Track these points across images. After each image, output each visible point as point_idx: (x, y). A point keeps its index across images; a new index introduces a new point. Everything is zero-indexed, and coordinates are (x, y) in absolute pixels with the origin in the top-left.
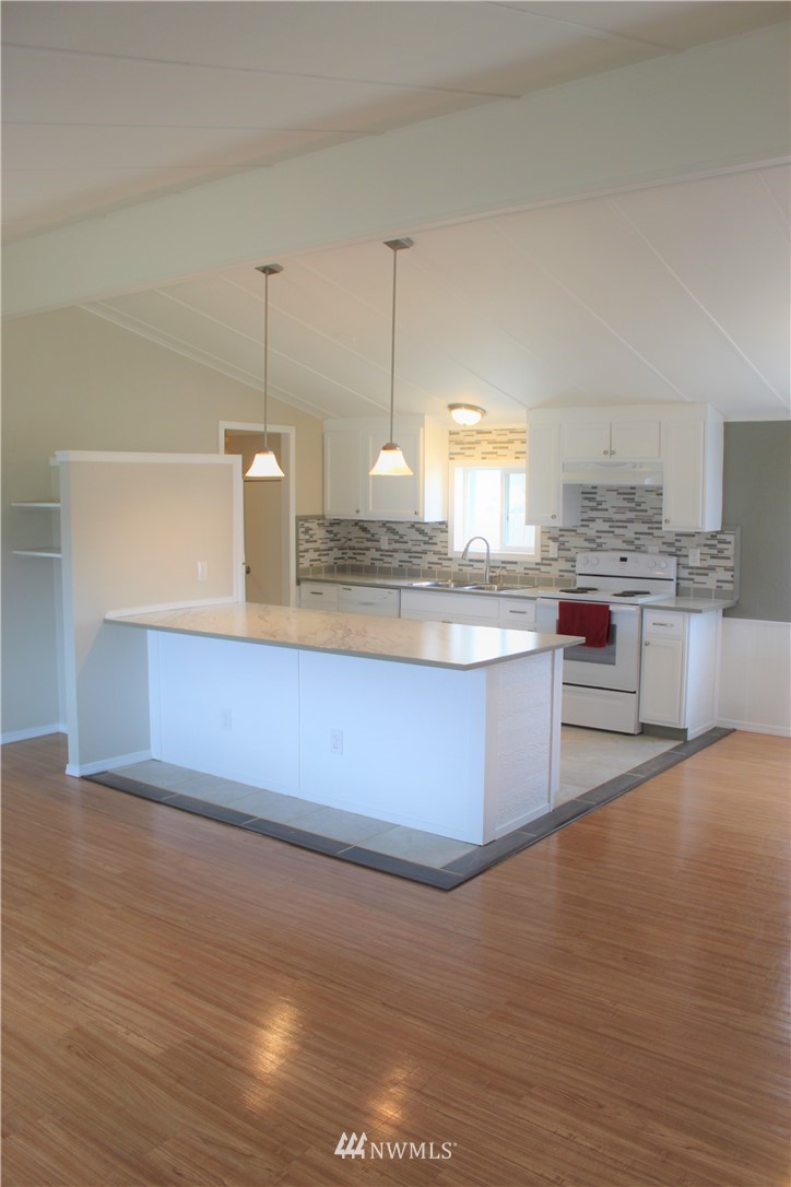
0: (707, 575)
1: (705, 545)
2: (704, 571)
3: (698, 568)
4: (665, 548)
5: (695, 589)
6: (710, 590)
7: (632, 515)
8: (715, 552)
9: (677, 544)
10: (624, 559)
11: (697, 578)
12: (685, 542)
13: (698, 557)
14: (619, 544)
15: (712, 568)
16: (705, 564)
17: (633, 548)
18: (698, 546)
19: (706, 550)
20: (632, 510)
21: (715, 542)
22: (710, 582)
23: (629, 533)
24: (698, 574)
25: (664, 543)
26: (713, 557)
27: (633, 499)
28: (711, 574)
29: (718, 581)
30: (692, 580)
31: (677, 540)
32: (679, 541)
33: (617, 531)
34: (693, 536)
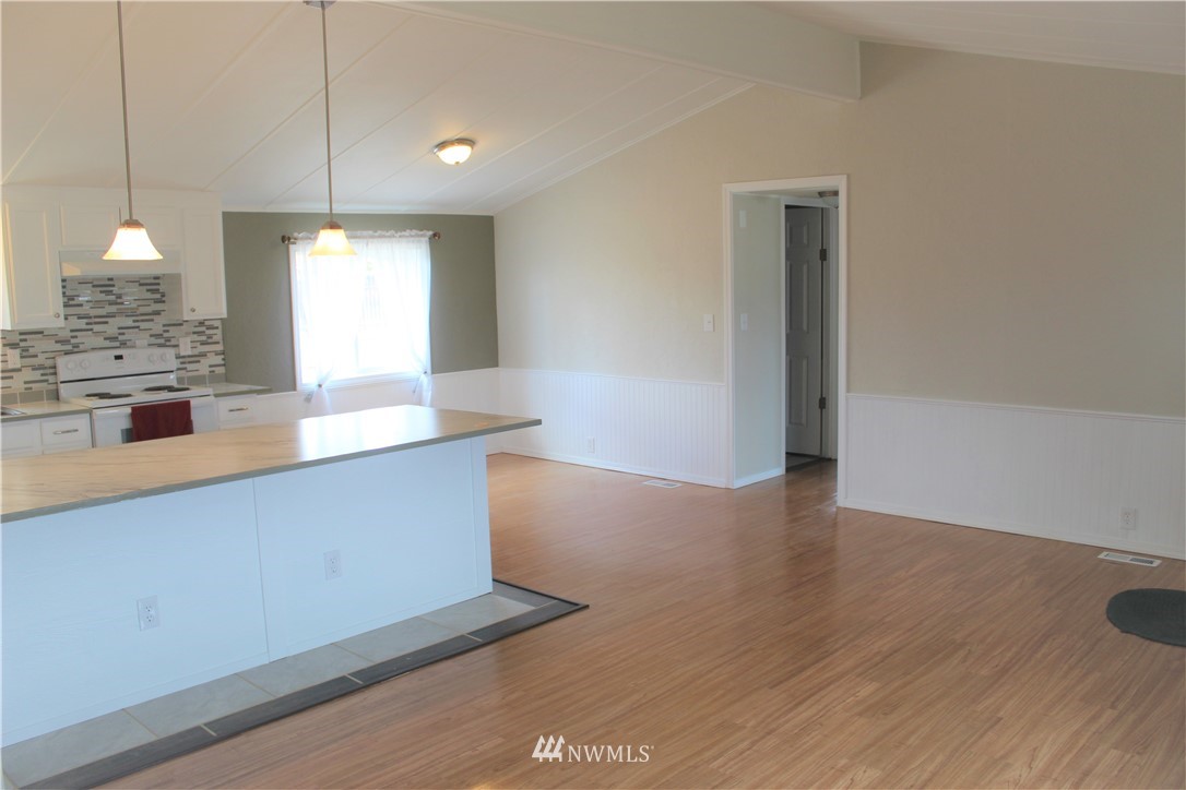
0: (199, 362)
1: (194, 333)
2: (196, 358)
3: (189, 356)
4: (153, 340)
5: (189, 378)
6: (204, 376)
7: (113, 309)
8: (204, 338)
9: (166, 335)
10: (119, 357)
11: (189, 367)
12: (173, 331)
13: (189, 345)
14: (100, 342)
15: (203, 355)
16: (196, 352)
17: (117, 344)
18: (187, 334)
19: (196, 337)
20: (111, 303)
21: (203, 329)
22: (203, 368)
23: (112, 328)
24: (190, 362)
25: (151, 336)
26: (203, 343)
27: (111, 291)
28: (203, 360)
29: (210, 366)
30: (185, 369)
31: (165, 331)
32: (168, 331)
33: (97, 328)
34: (181, 325)
